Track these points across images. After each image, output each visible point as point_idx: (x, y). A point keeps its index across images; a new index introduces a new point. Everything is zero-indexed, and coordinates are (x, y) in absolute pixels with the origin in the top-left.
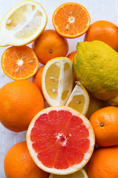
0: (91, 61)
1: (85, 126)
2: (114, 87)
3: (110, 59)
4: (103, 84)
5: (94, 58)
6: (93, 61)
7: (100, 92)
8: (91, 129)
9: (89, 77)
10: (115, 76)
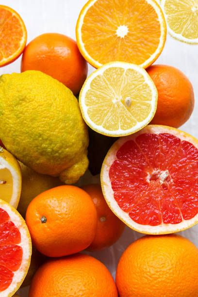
0: (15, 108)
1: (13, 224)
2: (60, 152)
3: (50, 102)
4: (39, 148)
5: (21, 102)
6: (19, 108)
7: (38, 162)
8: (24, 228)
9: (14, 137)
10: (59, 132)
